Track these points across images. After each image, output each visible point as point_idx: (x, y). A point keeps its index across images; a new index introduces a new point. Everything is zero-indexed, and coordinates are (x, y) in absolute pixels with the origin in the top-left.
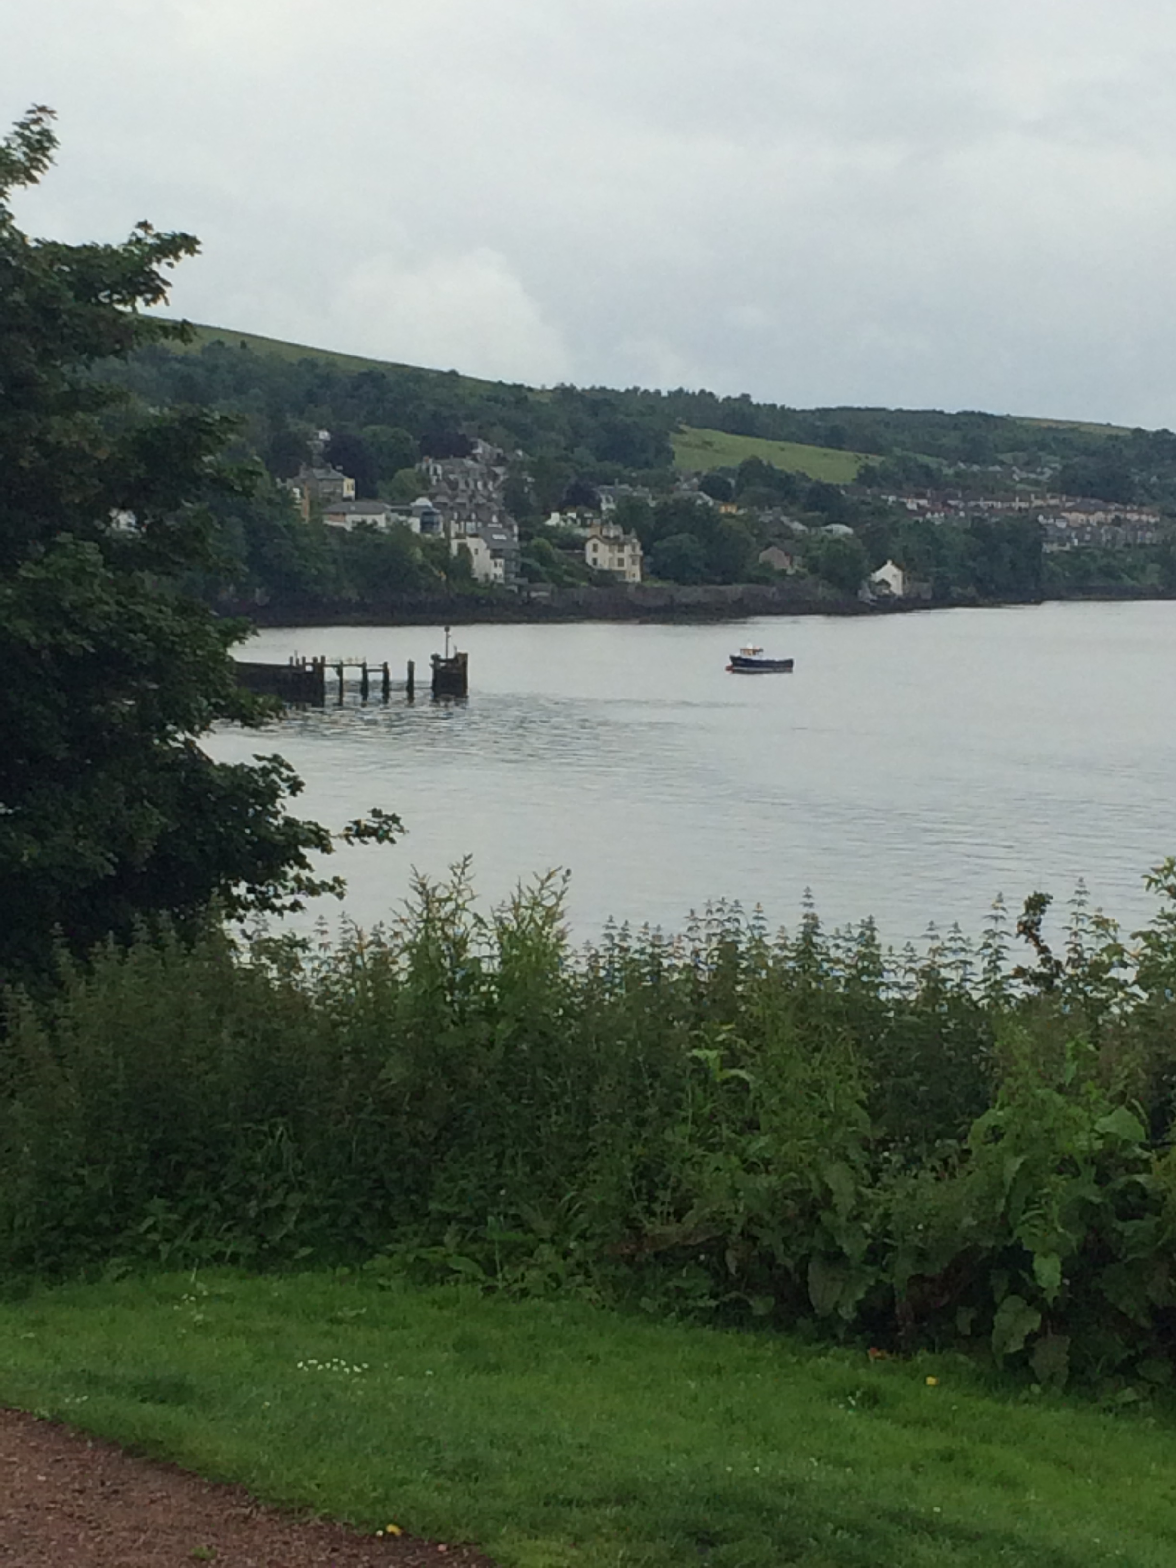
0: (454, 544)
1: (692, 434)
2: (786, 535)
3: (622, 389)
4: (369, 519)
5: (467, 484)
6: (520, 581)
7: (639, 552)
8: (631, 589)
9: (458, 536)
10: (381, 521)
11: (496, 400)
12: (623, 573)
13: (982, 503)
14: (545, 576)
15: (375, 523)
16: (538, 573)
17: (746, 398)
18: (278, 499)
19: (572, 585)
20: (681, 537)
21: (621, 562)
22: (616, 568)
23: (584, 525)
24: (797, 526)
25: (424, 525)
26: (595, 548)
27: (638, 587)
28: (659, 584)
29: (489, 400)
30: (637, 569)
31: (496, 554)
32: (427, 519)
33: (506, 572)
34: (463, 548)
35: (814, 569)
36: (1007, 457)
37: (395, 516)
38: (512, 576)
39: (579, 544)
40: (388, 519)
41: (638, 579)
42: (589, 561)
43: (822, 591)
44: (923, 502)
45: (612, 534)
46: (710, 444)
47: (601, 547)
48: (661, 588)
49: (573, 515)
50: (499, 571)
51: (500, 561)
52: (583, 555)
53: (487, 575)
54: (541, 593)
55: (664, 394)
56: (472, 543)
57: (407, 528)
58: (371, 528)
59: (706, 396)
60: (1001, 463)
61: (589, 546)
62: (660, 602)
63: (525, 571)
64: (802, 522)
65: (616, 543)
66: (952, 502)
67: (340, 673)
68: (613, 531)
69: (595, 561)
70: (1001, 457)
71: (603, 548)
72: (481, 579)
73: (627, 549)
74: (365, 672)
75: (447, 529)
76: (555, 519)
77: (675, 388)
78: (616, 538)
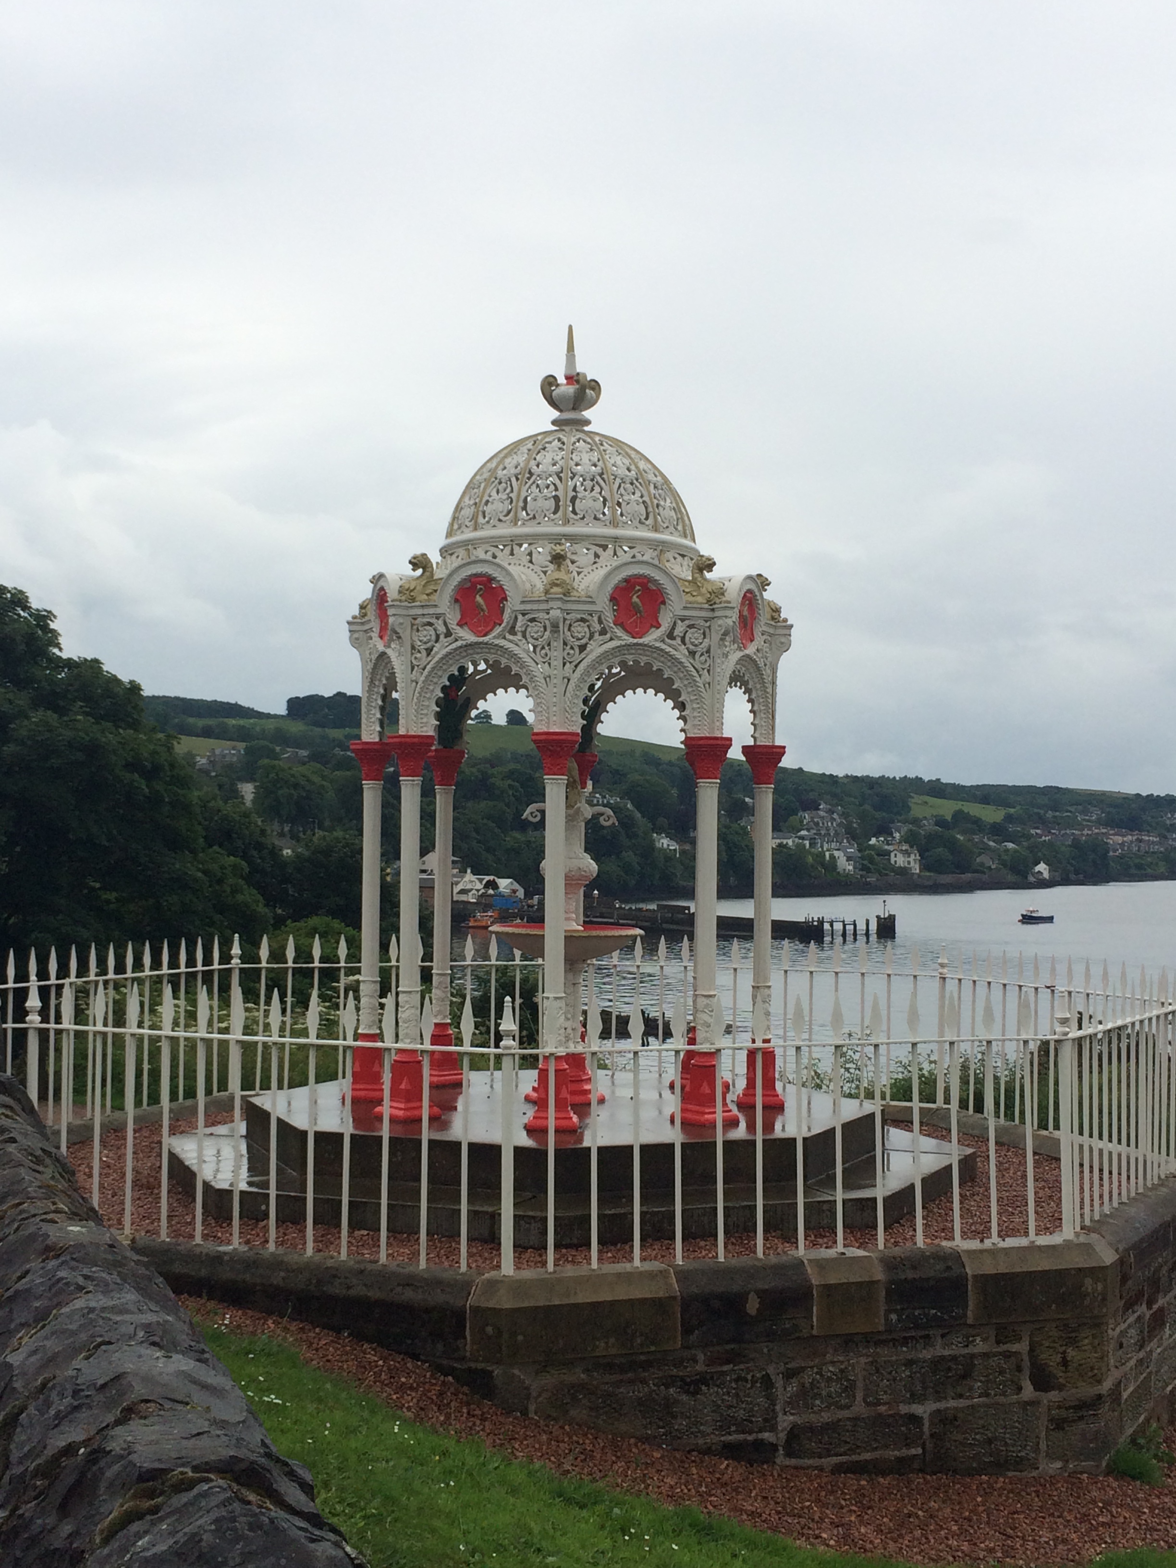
0: (827, 854)
1: (917, 799)
2: (987, 848)
3: (877, 776)
4: (785, 842)
5: (823, 824)
6: (861, 873)
7: (918, 857)
8: (916, 876)
9: (828, 850)
10: (790, 842)
11: (823, 782)
12: (911, 869)
13: (1068, 832)
14: (873, 870)
15: (787, 843)
16: (869, 868)
17: (938, 780)
18: (741, 832)
19: (887, 875)
20: (940, 849)
21: (909, 863)
22: (906, 865)
23: (888, 844)
24: (992, 844)
25: (810, 844)
26: (896, 855)
27: (919, 875)
28: (928, 874)
29: (819, 782)
30: (917, 866)
31: (849, 859)
32: (812, 841)
33: (854, 868)
34: (832, 857)
35: (1004, 864)
36: (1072, 809)
37: (797, 840)
38: (857, 870)
39: (888, 853)
40: (793, 842)
41: (918, 871)
42: (893, 862)
43: (1011, 878)
44: (1038, 831)
45: (904, 848)
46: (926, 803)
47: (898, 854)
48: (930, 876)
49: (882, 839)
50: (851, 868)
51: (852, 862)
52: (889, 860)
53: (844, 870)
54: (872, 879)
55: (898, 779)
56: (836, 854)
57: (804, 845)
58: (785, 846)
59: (919, 780)
60: (1070, 812)
61: (892, 855)
62: (930, 883)
63: (864, 868)
64: (994, 841)
65: (907, 853)
66: (1053, 831)
67: (832, 926)
68: (905, 847)
69: (896, 862)
70: (1069, 808)
71: (899, 855)
72: (842, 872)
73: (913, 856)
74: (844, 926)
75: (822, 847)
76: (873, 841)
77: (902, 776)
78: (906, 850)
